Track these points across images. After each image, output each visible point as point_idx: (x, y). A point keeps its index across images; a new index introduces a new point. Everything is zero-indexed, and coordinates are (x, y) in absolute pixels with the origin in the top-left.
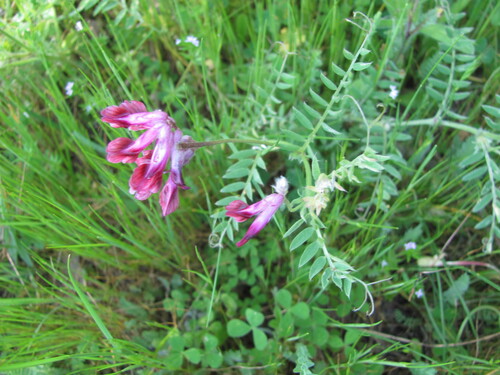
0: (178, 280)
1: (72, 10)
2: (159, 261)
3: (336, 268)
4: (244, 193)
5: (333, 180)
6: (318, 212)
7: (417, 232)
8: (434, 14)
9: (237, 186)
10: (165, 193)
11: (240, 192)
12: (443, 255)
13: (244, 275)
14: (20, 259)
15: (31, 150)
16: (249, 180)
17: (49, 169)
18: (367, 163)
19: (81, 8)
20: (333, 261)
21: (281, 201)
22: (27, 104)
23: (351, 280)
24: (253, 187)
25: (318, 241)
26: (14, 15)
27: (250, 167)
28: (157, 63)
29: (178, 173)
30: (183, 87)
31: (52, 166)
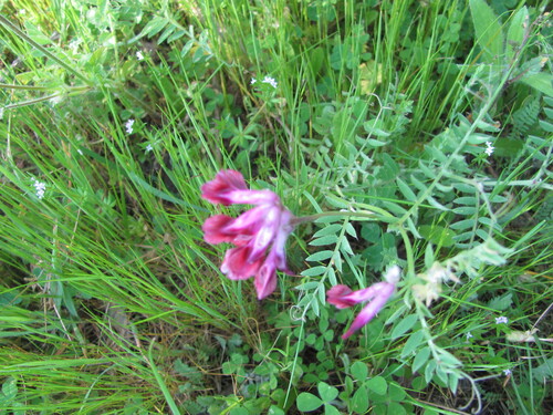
0: (237, 340)
1: (131, 37)
2: (220, 320)
3: (441, 360)
4: (332, 263)
5: (448, 270)
6: (429, 303)
7: (506, 301)
8: (537, 63)
9: (324, 255)
10: (262, 274)
11: (327, 262)
12: (534, 330)
13: (311, 340)
14: (63, 307)
15: (85, 193)
16: (337, 248)
17: (101, 212)
18: (487, 254)
19: (142, 35)
20: (439, 353)
21: (391, 292)
22: (78, 138)
23: (458, 375)
24: (342, 256)
25: (423, 331)
26: (68, 38)
27: (338, 234)
28: (221, 97)
29: (283, 257)
30: (252, 127)
31: (104, 209)
